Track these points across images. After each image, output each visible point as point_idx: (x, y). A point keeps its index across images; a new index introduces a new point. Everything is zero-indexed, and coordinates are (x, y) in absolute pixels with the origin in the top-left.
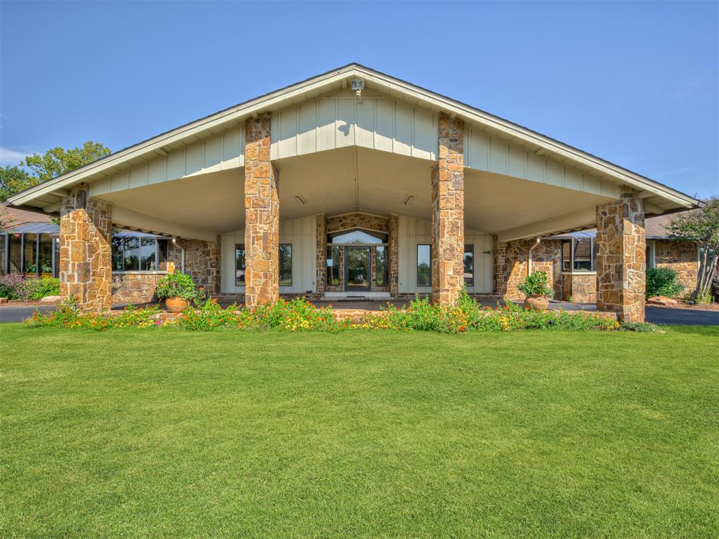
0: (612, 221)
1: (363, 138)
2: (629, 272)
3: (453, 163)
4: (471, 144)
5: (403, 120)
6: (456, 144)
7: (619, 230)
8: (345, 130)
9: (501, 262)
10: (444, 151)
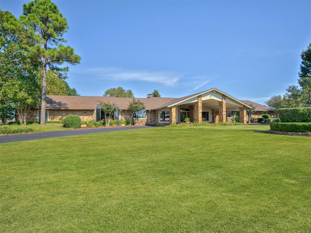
0: (242, 110)
1: (213, 98)
2: (245, 117)
3: (224, 102)
4: (227, 99)
5: (218, 95)
6: (225, 99)
7: (243, 111)
8: (211, 96)
9: (214, 115)
10: (223, 100)
